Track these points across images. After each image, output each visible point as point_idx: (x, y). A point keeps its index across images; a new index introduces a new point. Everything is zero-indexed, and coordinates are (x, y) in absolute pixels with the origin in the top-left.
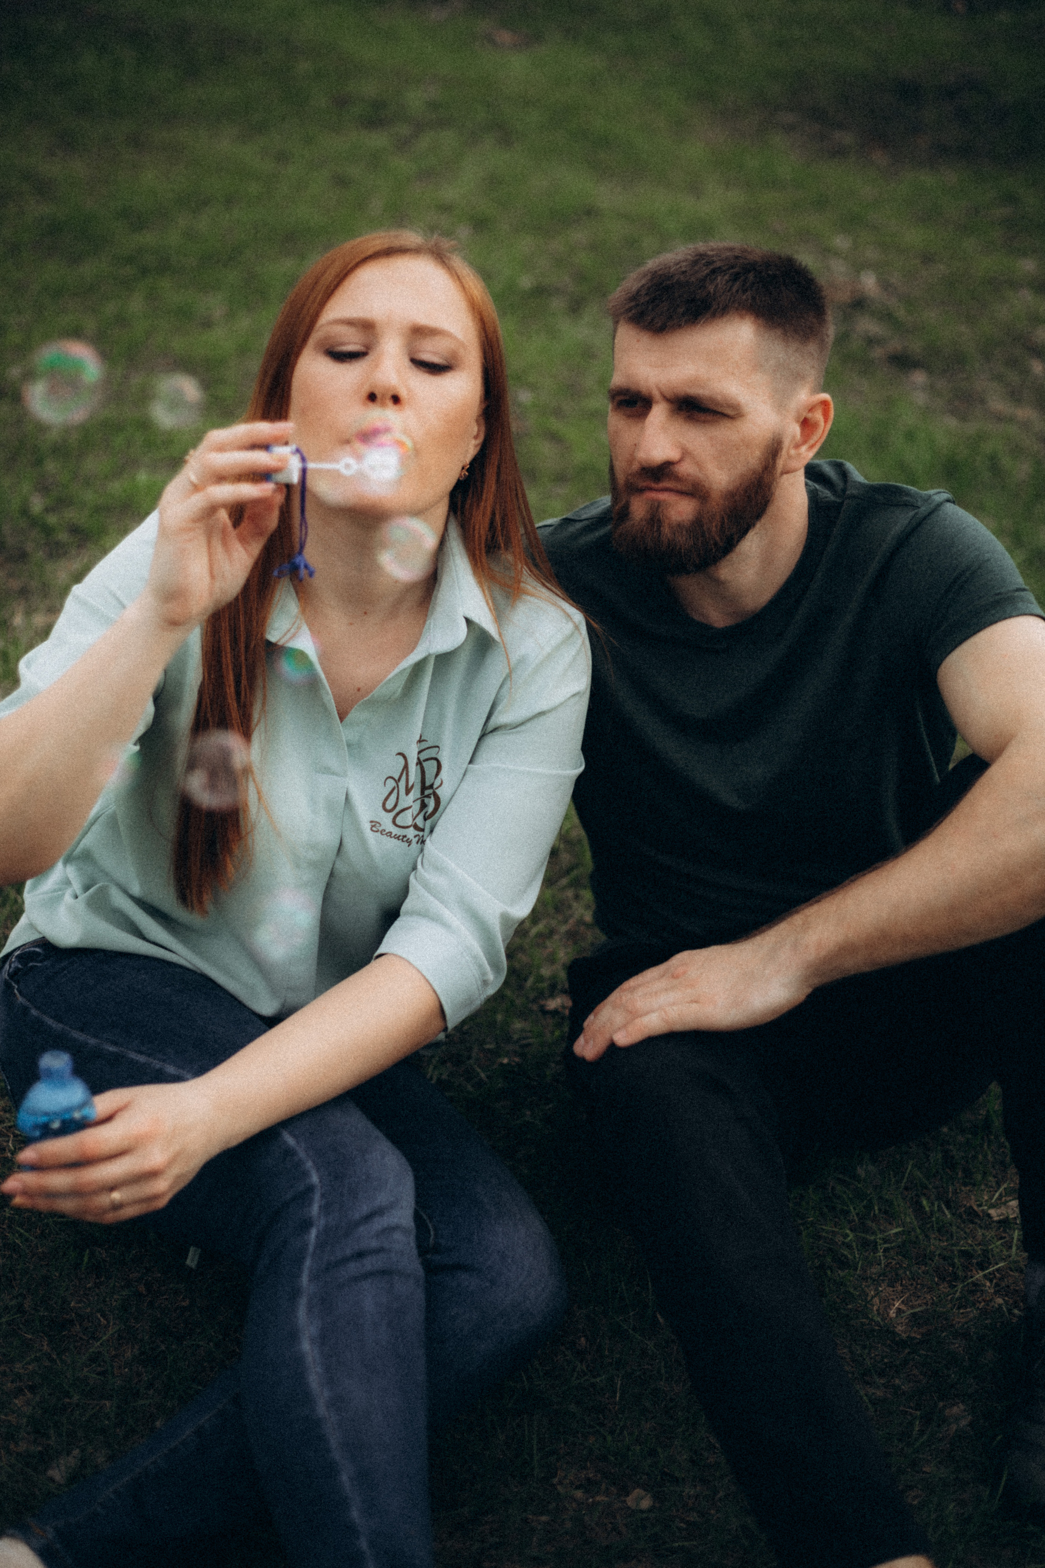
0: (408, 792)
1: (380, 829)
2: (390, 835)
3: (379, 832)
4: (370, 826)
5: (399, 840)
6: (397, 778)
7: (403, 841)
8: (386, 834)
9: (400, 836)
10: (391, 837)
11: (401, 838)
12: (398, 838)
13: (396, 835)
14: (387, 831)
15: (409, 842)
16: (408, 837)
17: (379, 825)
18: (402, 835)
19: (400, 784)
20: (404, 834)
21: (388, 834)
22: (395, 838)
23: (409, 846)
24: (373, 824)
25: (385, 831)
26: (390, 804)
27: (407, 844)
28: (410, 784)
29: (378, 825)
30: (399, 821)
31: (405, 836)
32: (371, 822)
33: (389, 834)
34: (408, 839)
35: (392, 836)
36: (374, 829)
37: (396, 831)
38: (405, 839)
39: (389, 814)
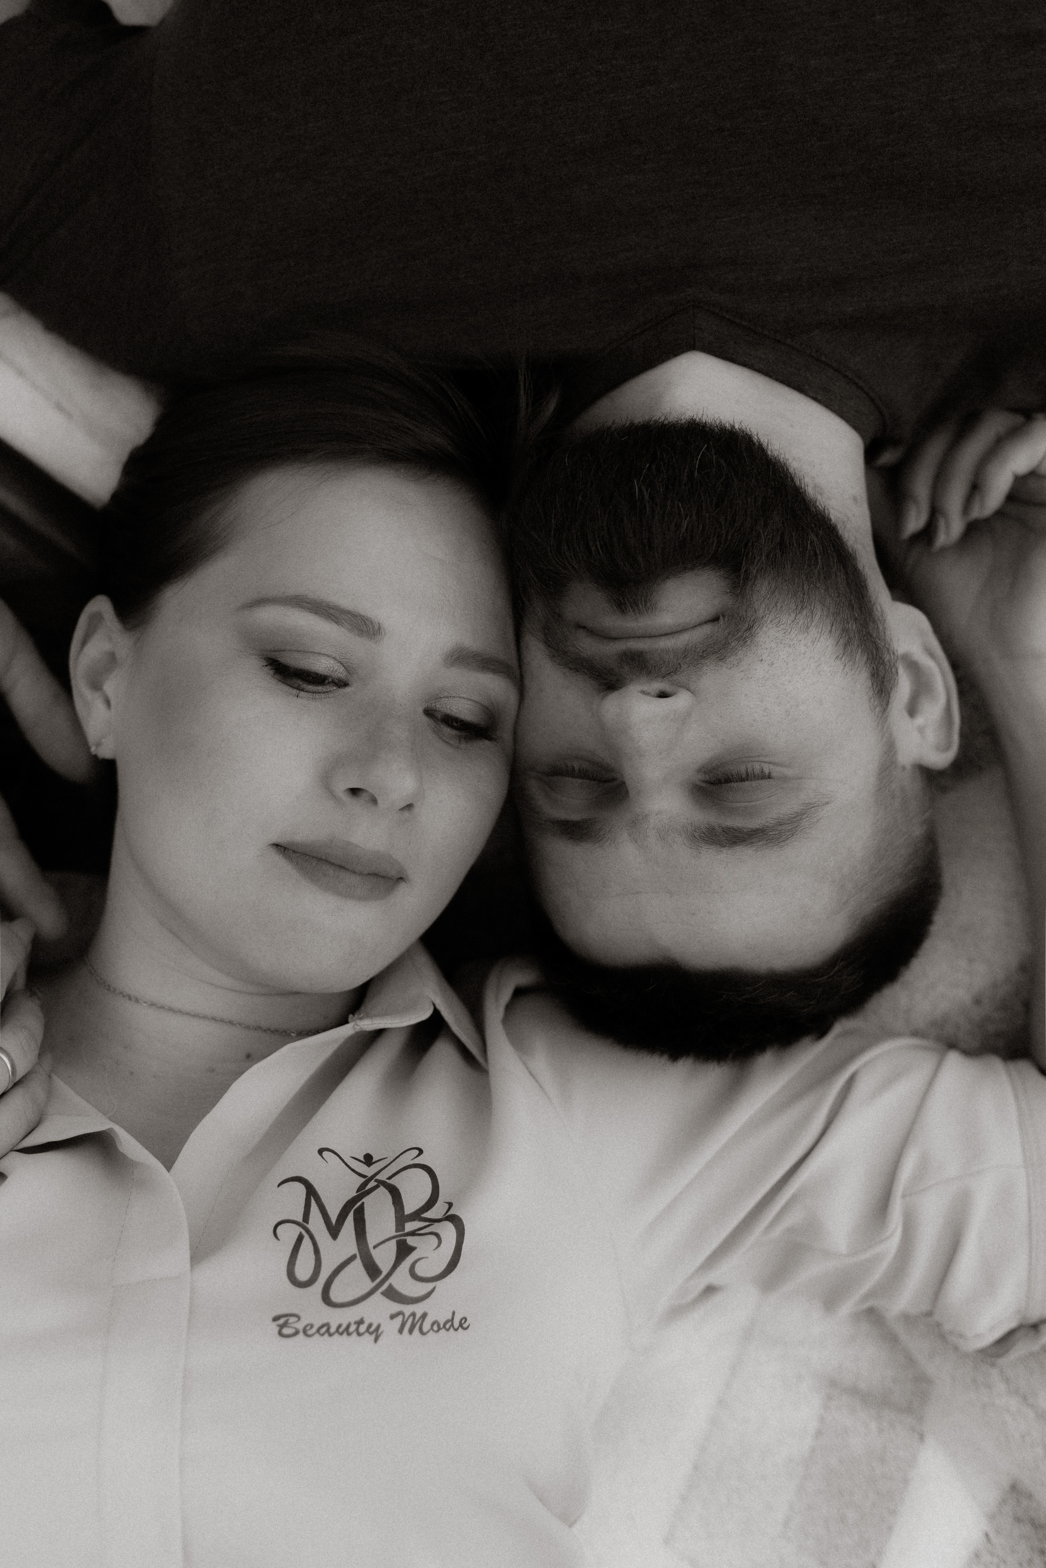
0: (334, 1231)
1: (300, 1326)
2: (328, 1330)
3: (301, 1334)
4: (277, 1329)
5: (349, 1334)
6: (301, 1216)
7: (359, 1334)
8: (318, 1331)
9: (349, 1325)
10: (330, 1335)
11: (353, 1328)
12: (347, 1331)
13: (340, 1326)
14: (317, 1325)
15: (376, 1333)
16: (366, 1321)
17: (295, 1319)
18: (353, 1320)
19: (310, 1226)
20: (358, 1319)
21: (323, 1330)
22: (341, 1334)
23: (376, 1340)
24: (282, 1321)
25: (312, 1326)
26: (303, 1271)
27: (373, 1337)
28: (333, 1219)
29: (292, 1320)
30: (336, 1295)
31: (360, 1322)
32: (275, 1319)
33: (325, 1329)
34: (370, 1326)
35: (333, 1330)
36: (286, 1331)
37: (337, 1317)
38: (363, 1328)
39: (310, 1289)
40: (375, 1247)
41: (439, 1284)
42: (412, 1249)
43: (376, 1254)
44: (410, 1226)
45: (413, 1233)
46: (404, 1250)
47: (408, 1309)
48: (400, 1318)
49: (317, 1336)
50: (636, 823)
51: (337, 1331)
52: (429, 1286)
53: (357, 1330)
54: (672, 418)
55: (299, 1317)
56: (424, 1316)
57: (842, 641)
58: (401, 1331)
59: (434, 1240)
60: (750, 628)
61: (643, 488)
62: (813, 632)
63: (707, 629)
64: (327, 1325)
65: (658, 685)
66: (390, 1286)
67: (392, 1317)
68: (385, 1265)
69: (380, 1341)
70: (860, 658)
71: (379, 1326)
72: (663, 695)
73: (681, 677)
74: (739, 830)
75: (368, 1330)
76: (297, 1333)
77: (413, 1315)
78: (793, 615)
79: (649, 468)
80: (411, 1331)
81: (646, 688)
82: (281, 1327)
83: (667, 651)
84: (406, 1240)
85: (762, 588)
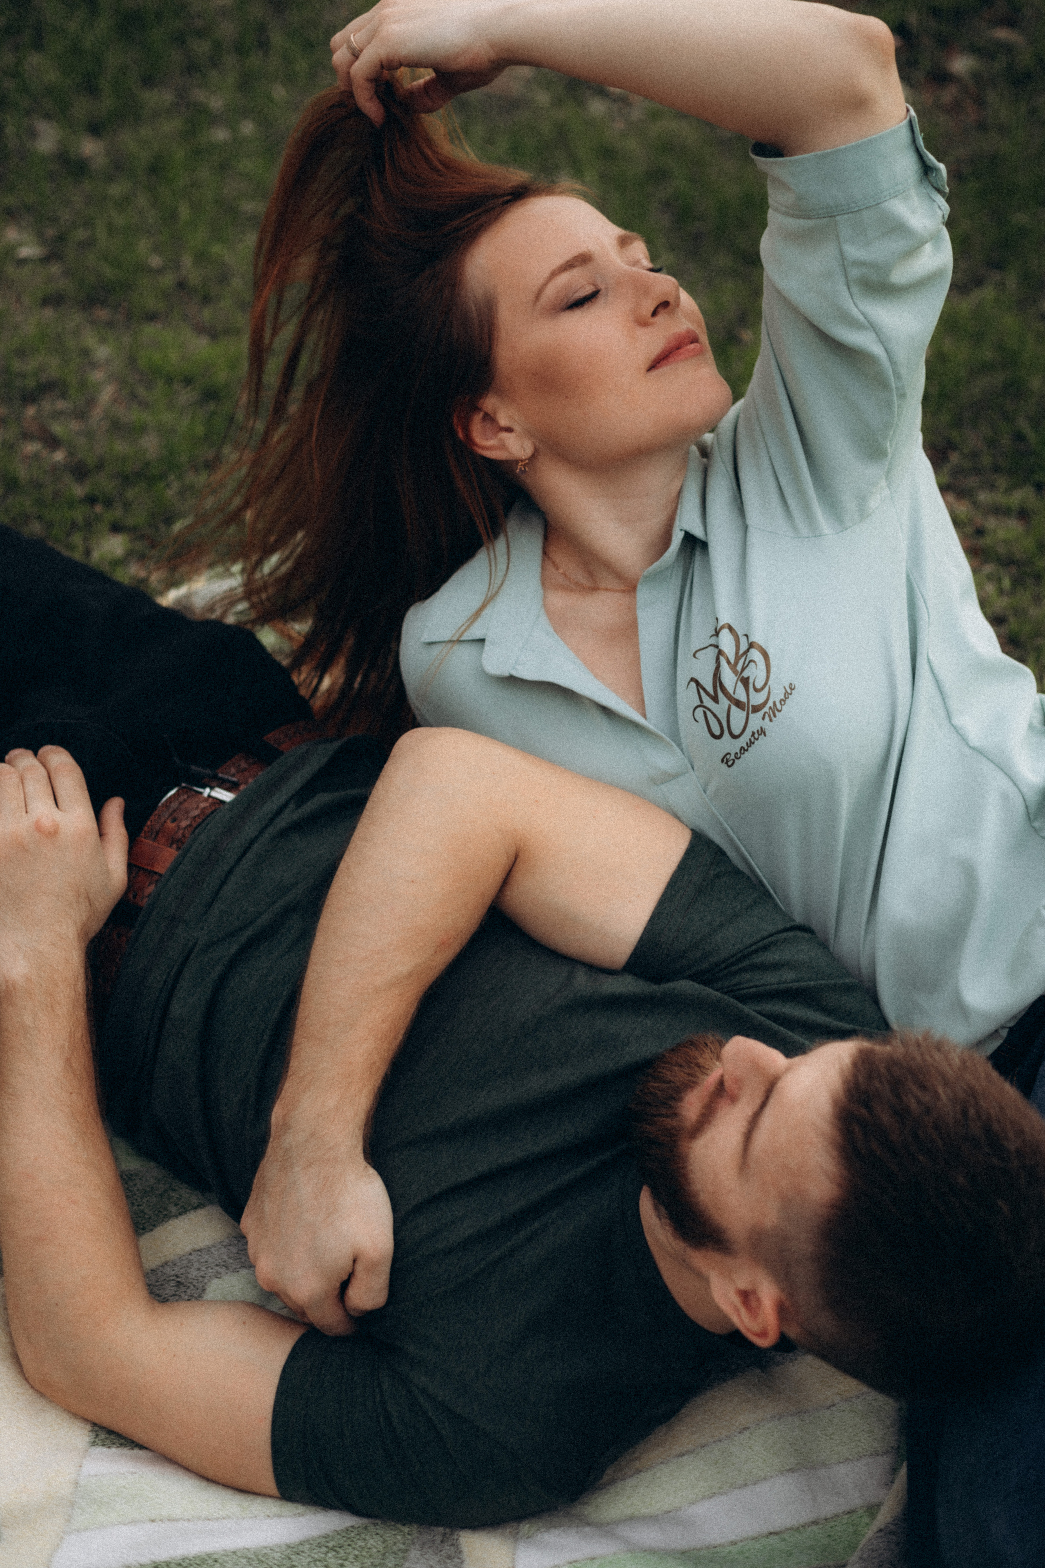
0: (715, 699)
1: (733, 757)
2: (744, 750)
3: (736, 760)
4: (726, 765)
6: (699, 703)
7: (757, 740)
8: (742, 753)
9: (750, 740)
10: (747, 750)
11: (753, 739)
12: (752, 743)
13: (747, 743)
14: (738, 751)
15: (762, 732)
16: (756, 731)
18: (751, 736)
19: (705, 704)
20: (751, 734)
21: (742, 751)
22: (750, 746)
23: (765, 735)
24: (725, 760)
25: (737, 753)
27: (763, 735)
28: (712, 692)
29: (728, 756)
30: (736, 731)
31: (753, 734)
32: (722, 761)
33: (743, 750)
34: (758, 731)
35: (746, 748)
36: (730, 763)
37: (744, 740)
38: (756, 736)
39: (724, 737)
40: (734, 694)
41: (770, 683)
42: (748, 678)
43: (736, 696)
44: (739, 668)
45: (743, 669)
46: (745, 682)
47: (766, 709)
48: (767, 715)
49: (742, 756)
51: (748, 747)
52: (767, 687)
53: (755, 738)
55: (728, 754)
56: (774, 703)
58: (771, 720)
59: (752, 664)
64: (742, 748)
66: (752, 706)
67: (763, 718)
68: (743, 698)
69: (767, 733)
71: (761, 728)
75: (759, 735)
76: (734, 761)
77: (770, 708)
80: (775, 716)
82: (727, 763)
84: (743, 677)
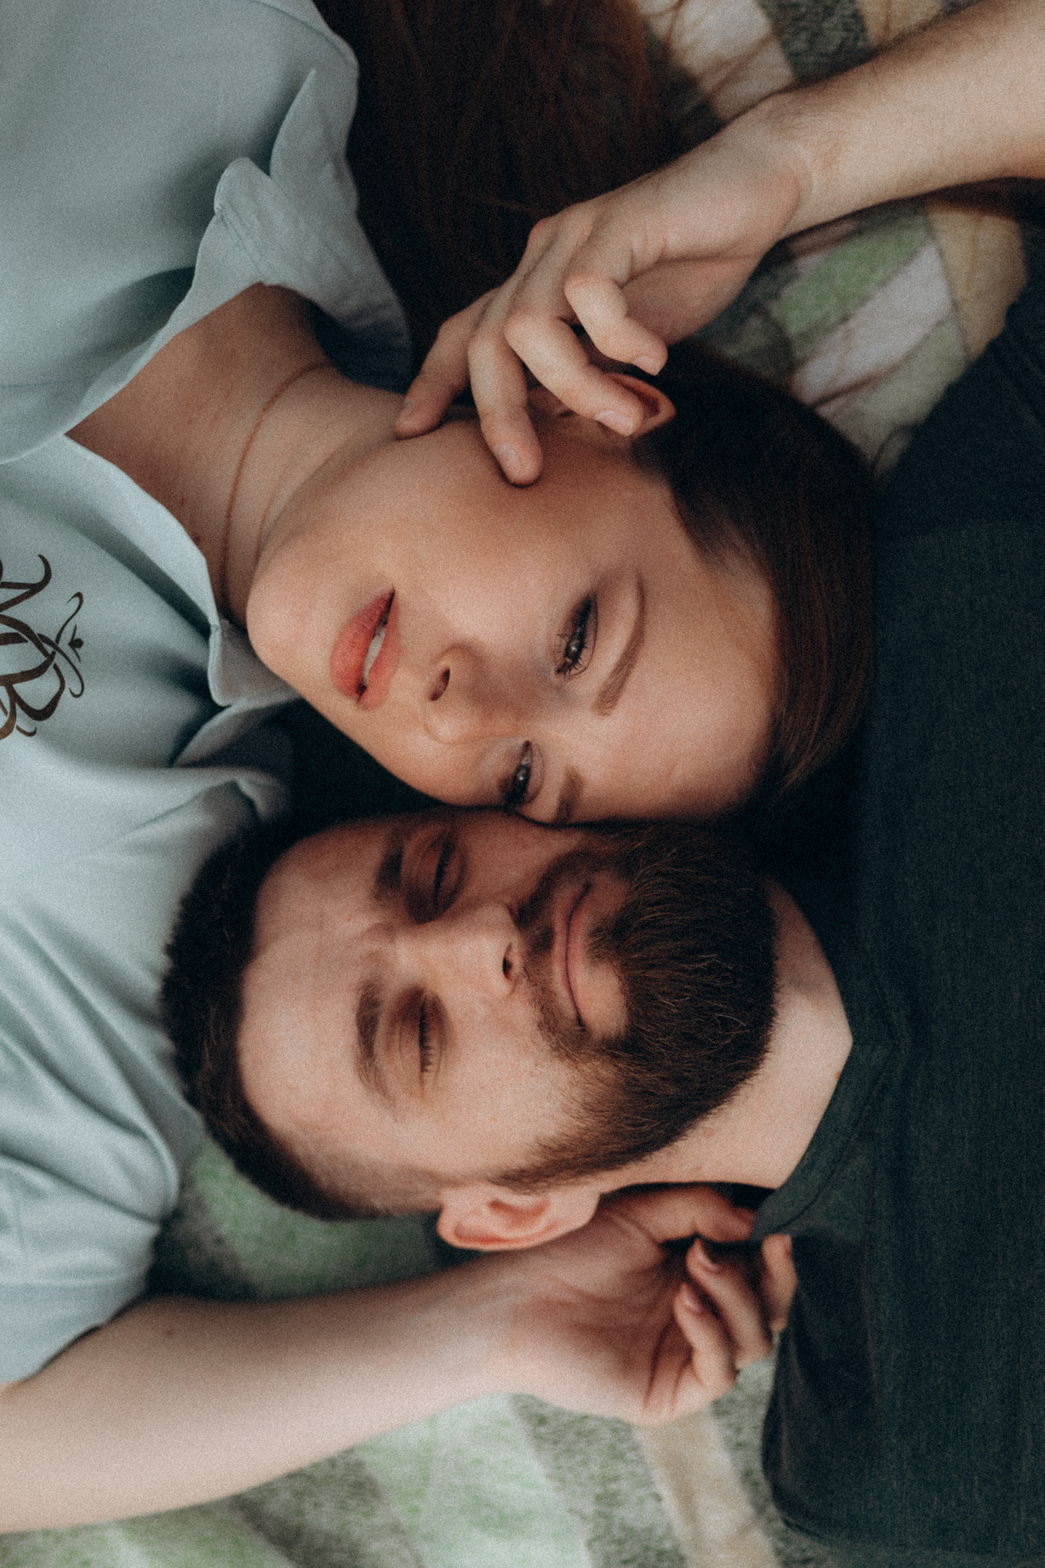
50: (388, 930)
54: (777, 996)
57: (552, 1145)
60: (568, 1056)
61: (705, 964)
62: (564, 1118)
63: (570, 1013)
65: (517, 962)
70: (538, 1160)
72: (507, 967)
73: (523, 985)
74: (373, 1032)
78: (579, 1100)
79: (728, 970)
81: (515, 950)
83: (550, 973)
85: (607, 1072)
